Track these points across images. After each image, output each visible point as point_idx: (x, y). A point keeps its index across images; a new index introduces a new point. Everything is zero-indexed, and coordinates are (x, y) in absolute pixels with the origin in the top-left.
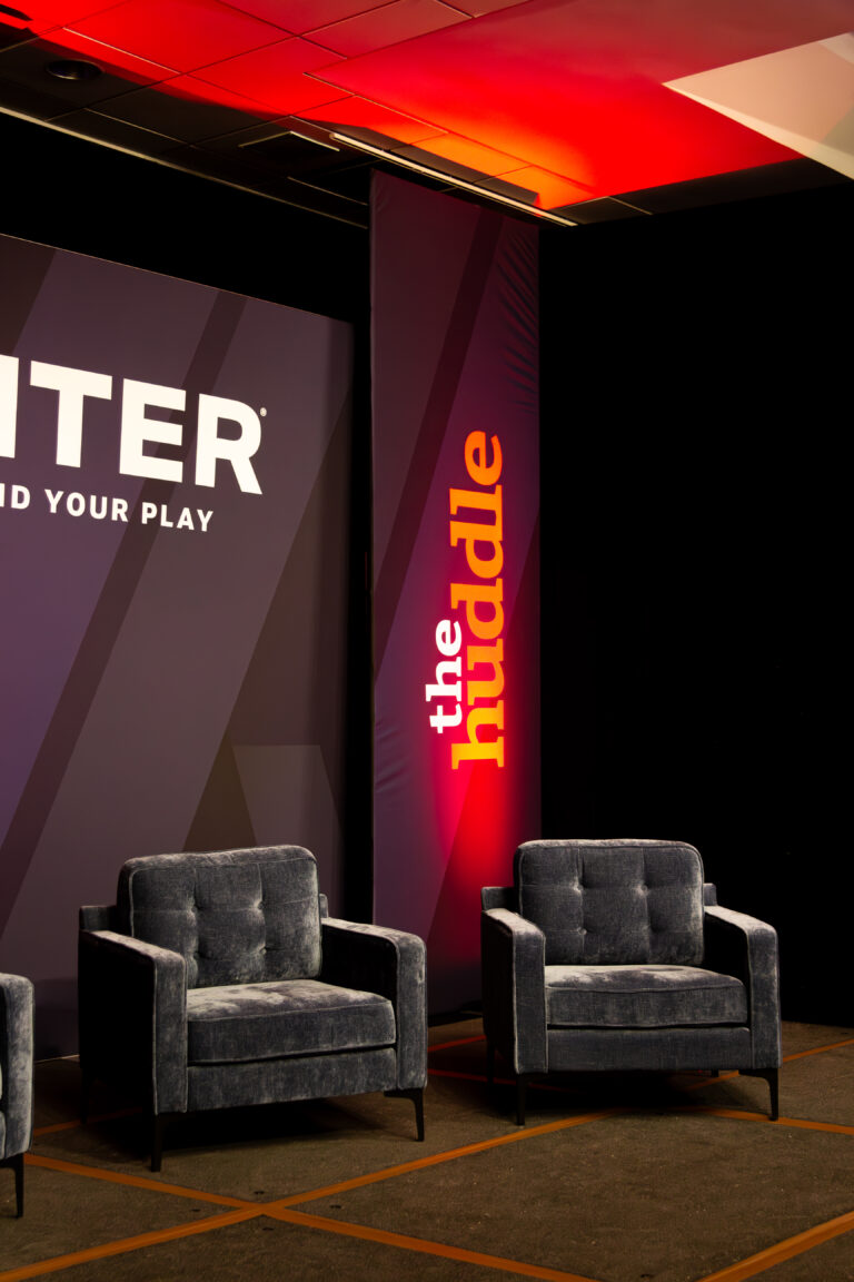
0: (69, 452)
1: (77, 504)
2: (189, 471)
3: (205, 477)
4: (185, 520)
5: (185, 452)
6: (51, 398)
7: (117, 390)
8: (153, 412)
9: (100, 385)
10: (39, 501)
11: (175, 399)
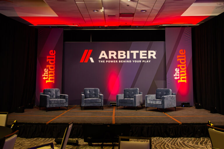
0: (135, 57)
1: (136, 61)
2: (148, 57)
3: (149, 57)
4: (147, 61)
5: (147, 56)
6: (133, 53)
7: (139, 52)
8: (143, 53)
9: (138, 52)
10: (132, 61)
11: (146, 52)
